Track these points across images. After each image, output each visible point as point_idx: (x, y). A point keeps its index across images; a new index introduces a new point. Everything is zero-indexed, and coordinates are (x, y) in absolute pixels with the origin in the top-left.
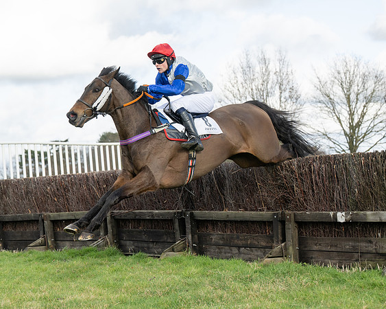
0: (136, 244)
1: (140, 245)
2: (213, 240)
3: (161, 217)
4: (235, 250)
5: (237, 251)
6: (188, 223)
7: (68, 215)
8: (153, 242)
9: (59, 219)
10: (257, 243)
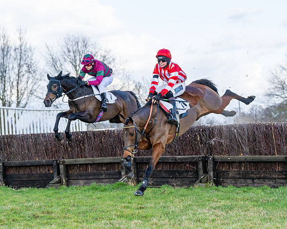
0: (155, 180)
1: (159, 180)
2: (230, 175)
3: (184, 161)
4: (250, 181)
5: (251, 182)
6: (210, 163)
7: (86, 160)
8: (173, 178)
9: (75, 163)
10: (269, 176)
